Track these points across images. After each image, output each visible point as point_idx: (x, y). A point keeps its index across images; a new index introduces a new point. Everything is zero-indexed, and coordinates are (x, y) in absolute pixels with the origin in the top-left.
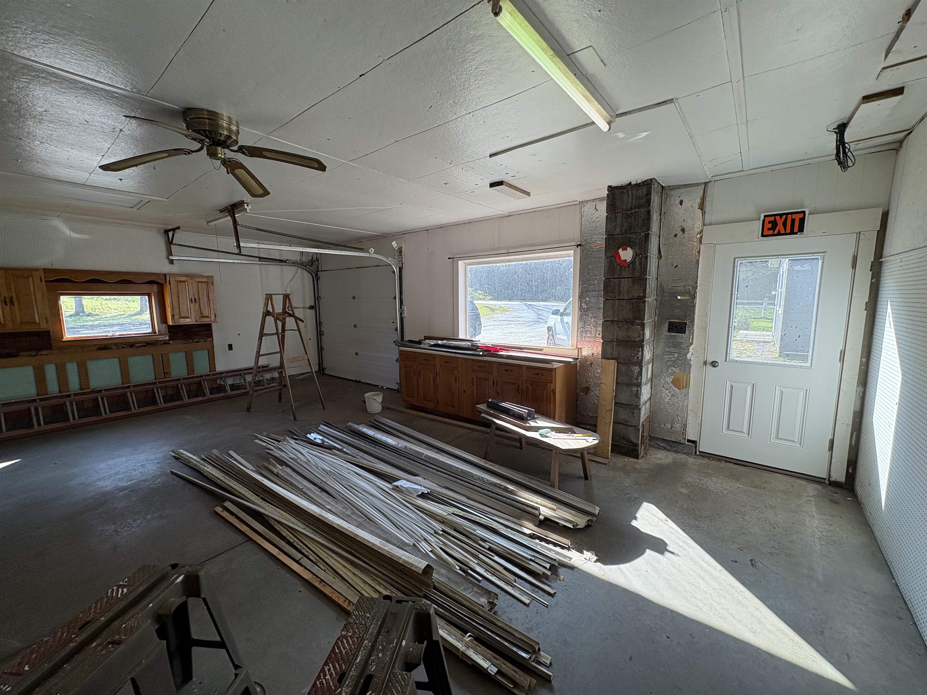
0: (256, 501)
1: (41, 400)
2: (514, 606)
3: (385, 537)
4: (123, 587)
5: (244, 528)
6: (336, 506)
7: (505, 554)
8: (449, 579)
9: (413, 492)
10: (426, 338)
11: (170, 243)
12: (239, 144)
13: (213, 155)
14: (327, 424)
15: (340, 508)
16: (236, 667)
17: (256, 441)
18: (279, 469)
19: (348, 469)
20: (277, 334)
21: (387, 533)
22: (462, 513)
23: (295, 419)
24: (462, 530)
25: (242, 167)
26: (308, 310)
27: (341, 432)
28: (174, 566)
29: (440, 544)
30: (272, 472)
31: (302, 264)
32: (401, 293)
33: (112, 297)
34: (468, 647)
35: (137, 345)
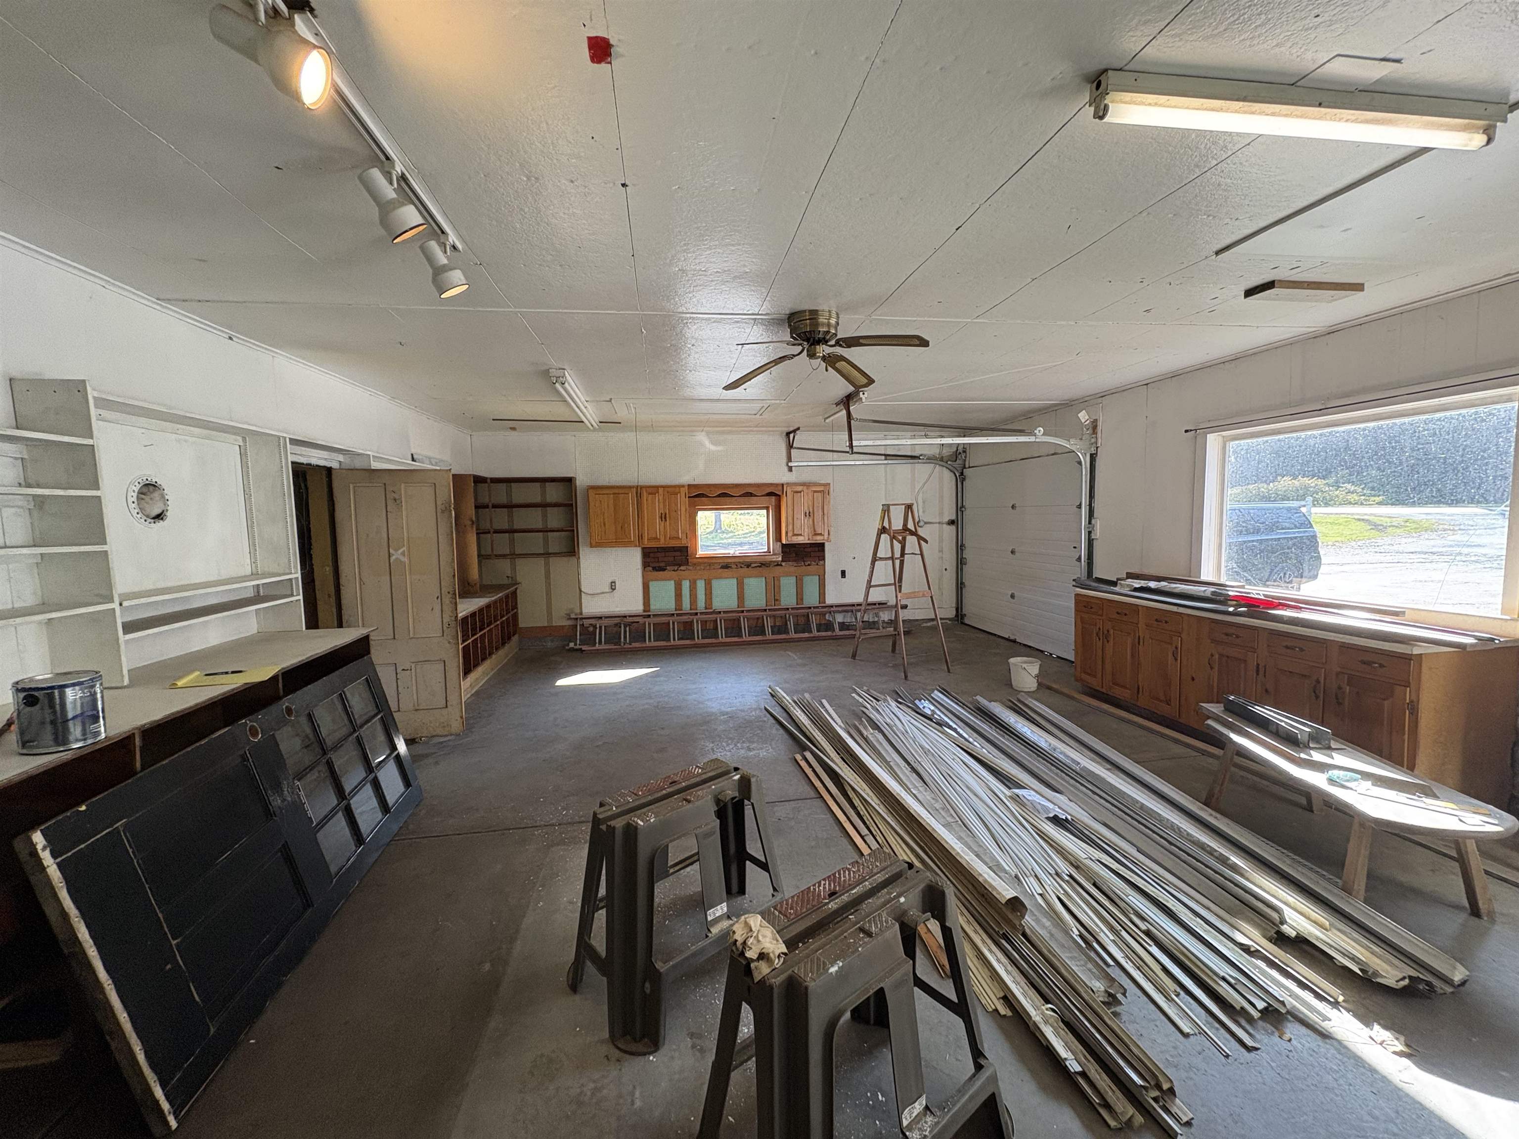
0: (835, 759)
1: (678, 615)
2: (1158, 1023)
3: (976, 849)
4: (700, 768)
5: (818, 784)
6: (924, 793)
7: (1175, 952)
8: (1052, 935)
9: (1041, 811)
10: (1130, 576)
11: (790, 446)
12: (838, 338)
13: (812, 355)
14: (944, 692)
15: (928, 798)
16: (775, 889)
17: (854, 695)
18: (869, 732)
19: (955, 754)
20: (892, 558)
21: (981, 846)
22: (1115, 866)
23: (906, 677)
24: (1105, 888)
25: (843, 358)
26: (945, 526)
27: (960, 706)
28: (736, 769)
29: (1059, 892)
30: (862, 735)
31: (942, 459)
32: (1091, 496)
33: (746, 511)
34: (1046, 1022)
35: (753, 565)
